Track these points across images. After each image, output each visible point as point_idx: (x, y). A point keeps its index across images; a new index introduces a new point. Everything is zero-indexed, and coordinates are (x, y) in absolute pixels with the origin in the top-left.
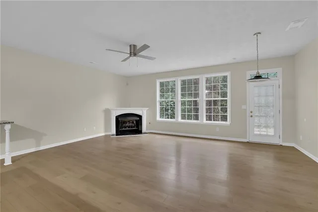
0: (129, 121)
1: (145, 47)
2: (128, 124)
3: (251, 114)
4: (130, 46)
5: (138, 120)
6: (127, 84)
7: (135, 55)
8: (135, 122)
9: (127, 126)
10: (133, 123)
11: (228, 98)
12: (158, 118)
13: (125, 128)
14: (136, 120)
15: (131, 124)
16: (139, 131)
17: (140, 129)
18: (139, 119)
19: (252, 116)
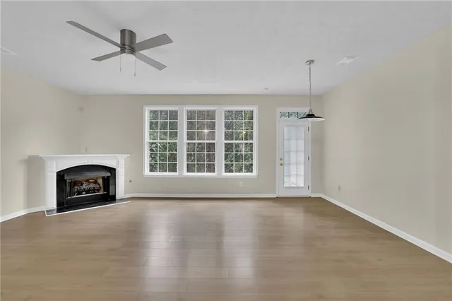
0: (87, 181)
1: (163, 40)
2: (85, 186)
3: (281, 162)
4: (123, 32)
5: (108, 177)
6: (81, 109)
7: (132, 51)
8: (100, 181)
9: (84, 190)
10: (96, 182)
11: (255, 141)
12: (147, 172)
13: (79, 193)
14: (103, 178)
15: (92, 186)
16: (109, 198)
17: (111, 193)
18: (109, 174)
19: (281, 165)
